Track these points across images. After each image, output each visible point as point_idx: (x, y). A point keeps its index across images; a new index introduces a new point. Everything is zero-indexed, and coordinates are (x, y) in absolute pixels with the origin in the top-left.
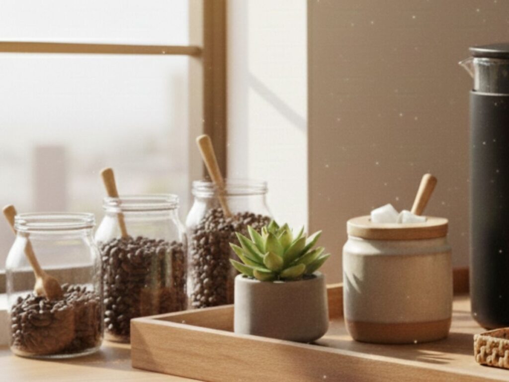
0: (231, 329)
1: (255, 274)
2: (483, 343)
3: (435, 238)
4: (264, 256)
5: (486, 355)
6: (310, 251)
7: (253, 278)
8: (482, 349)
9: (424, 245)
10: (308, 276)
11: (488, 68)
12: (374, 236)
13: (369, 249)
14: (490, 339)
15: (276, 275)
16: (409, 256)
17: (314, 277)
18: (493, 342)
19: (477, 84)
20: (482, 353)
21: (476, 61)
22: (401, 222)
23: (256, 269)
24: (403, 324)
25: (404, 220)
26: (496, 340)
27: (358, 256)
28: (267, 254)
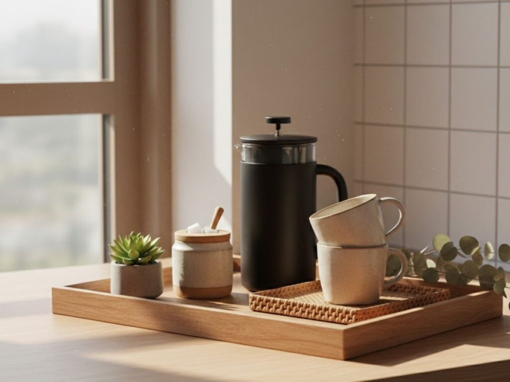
0: (109, 292)
1: (123, 261)
2: (254, 299)
3: (224, 241)
4: (129, 252)
5: (256, 305)
6: (154, 249)
7: (121, 263)
8: (254, 302)
9: (218, 245)
10: (152, 262)
11: (250, 149)
12: (189, 240)
13: (186, 248)
14: (258, 297)
15: (135, 262)
16: (208, 252)
17: (155, 263)
18: (260, 298)
19: (244, 158)
20: (254, 305)
21: (244, 146)
22: (204, 233)
23: (123, 258)
24: (207, 289)
25: (206, 231)
26: (262, 297)
27: (180, 251)
28: (130, 251)
